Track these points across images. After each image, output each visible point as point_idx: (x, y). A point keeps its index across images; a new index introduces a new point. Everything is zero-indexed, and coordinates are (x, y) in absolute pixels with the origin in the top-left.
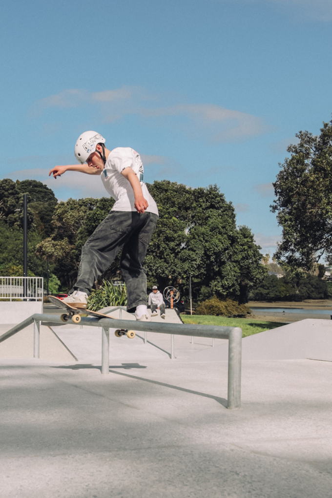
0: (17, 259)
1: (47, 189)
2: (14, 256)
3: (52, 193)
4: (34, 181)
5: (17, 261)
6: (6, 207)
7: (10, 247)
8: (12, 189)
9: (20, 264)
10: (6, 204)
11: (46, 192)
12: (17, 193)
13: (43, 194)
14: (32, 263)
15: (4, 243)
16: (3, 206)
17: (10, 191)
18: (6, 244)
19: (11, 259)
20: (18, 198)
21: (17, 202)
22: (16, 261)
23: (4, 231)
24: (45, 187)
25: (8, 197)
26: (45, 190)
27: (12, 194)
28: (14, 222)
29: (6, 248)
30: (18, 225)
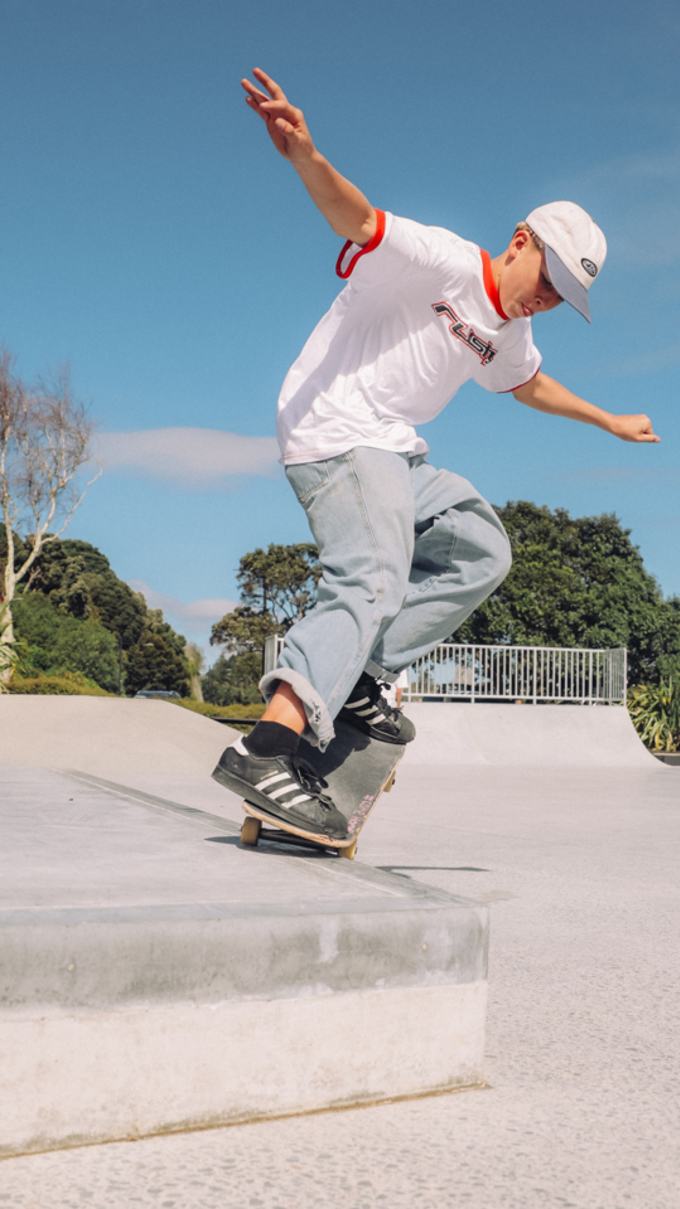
0: (73, 660)
1: (99, 554)
2: (69, 656)
3: (106, 562)
4: (80, 542)
5: (74, 664)
6: (46, 578)
7: (61, 641)
8: (57, 550)
9: (79, 669)
10: (46, 573)
11: (97, 560)
12: (64, 556)
13: (93, 562)
14: (96, 668)
15: (51, 634)
16: (40, 576)
17: (54, 553)
18: (55, 637)
19: (64, 661)
20: (66, 565)
21: (64, 571)
22: (71, 664)
23: (52, 616)
24: (96, 552)
25: (50, 562)
26: (96, 556)
27: (56, 558)
28: (58, 603)
29: (54, 643)
30: (66, 608)
